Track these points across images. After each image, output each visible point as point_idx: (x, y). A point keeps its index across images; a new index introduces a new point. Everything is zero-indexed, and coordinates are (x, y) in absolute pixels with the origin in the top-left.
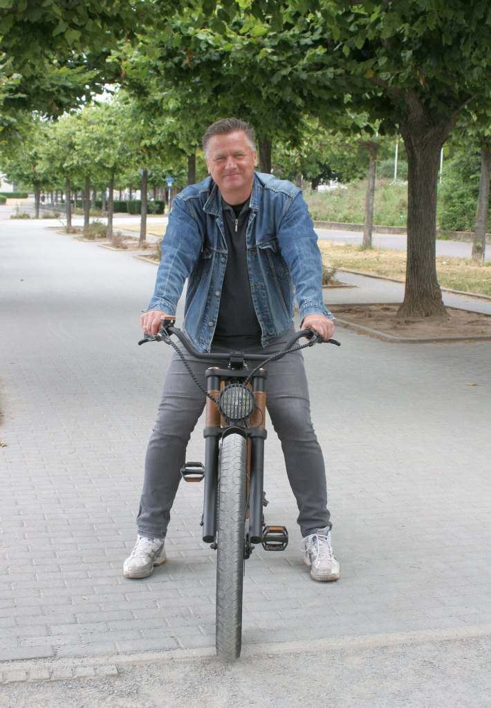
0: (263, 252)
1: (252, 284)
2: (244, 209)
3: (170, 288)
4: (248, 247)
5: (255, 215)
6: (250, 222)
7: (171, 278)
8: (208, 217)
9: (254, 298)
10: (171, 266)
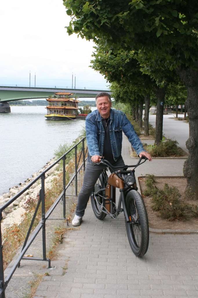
0: (115, 132)
1: (111, 142)
2: (109, 120)
3: (96, 148)
4: (110, 131)
5: (112, 121)
6: (110, 123)
7: (95, 144)
8: (97, 122)
9: (112, 146)
10: (93, 141)
